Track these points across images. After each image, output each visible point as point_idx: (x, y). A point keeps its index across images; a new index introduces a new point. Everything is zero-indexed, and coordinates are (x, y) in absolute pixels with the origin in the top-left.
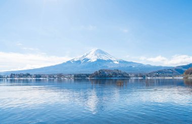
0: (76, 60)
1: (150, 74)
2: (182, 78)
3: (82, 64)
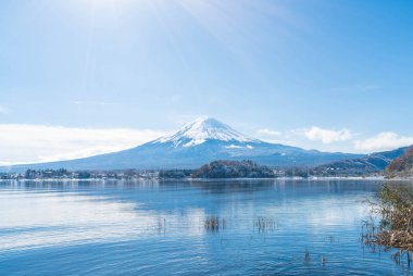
0: (163, 141)
1: (316, 169)
2: (381, 178)
3: (176, 150)
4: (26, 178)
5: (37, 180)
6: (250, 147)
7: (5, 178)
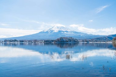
3: (49, 34)
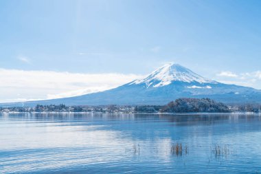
0: (137, 82)
4: (36, 111)
5: (44, 113)
6: (209, 87)
7: (21, 111)
